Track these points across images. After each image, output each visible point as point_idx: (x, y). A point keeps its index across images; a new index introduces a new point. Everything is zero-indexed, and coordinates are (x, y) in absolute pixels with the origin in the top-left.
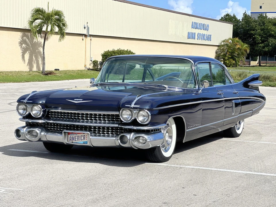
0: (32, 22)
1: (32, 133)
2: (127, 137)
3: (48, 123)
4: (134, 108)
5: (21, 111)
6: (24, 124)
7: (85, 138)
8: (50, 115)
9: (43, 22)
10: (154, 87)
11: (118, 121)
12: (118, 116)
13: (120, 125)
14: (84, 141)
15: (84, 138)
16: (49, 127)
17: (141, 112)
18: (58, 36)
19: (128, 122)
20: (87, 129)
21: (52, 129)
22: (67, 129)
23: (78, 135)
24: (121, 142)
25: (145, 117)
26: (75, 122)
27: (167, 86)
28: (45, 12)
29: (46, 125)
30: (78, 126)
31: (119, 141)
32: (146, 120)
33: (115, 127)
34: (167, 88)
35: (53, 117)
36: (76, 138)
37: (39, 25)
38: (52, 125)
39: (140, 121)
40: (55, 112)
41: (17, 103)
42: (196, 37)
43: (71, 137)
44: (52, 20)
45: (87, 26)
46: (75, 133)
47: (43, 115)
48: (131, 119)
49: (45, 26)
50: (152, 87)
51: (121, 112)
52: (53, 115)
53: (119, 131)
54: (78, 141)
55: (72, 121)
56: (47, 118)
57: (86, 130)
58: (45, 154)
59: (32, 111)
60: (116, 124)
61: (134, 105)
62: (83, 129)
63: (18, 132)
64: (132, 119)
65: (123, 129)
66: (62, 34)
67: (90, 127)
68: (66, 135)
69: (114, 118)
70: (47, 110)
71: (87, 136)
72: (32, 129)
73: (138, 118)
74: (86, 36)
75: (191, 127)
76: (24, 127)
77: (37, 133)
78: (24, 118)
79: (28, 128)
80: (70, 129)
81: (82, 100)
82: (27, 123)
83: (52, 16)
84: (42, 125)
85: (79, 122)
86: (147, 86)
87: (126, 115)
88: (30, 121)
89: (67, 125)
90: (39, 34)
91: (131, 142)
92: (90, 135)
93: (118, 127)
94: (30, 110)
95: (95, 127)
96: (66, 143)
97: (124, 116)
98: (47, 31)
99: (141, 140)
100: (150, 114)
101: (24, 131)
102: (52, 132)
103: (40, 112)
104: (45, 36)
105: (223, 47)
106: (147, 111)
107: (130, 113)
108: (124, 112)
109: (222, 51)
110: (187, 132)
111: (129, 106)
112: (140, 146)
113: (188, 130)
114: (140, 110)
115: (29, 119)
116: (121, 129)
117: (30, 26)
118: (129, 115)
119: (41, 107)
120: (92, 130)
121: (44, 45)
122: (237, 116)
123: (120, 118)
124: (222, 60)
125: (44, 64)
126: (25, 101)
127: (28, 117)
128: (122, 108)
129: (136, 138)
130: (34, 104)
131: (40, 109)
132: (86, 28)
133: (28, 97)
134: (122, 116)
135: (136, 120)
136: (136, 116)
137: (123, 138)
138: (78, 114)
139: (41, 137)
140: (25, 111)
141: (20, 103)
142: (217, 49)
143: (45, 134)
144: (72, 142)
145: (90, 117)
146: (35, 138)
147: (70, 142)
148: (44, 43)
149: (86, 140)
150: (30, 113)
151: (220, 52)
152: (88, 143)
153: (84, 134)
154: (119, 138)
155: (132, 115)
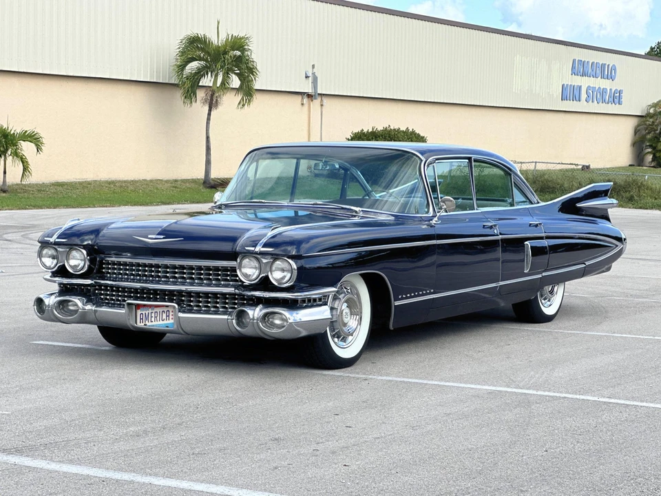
0: (182, 67)
1: (68, 306)
2: (248, 314)
3: (100, 285)
4: (262, 253)
5: (49, 262)
6: (55, 288)
7: (169, 316)
8: (104, 268)
9: (206, 66)
10: (333, 211)
11: (236, 281)
12: (234, 270)
13: (239, 290)
14: (168, 322)
15: (167, 316)
16: (102, 294)
17: (278, 263)
18: (237, 98)
19: (252, 282)
20: (174, 298)
21: (108, 297)
23: (156, 309)
24: (238, 324)
25: (285, 273)
27: (361, 209)
28: (210, 43)
29: (97, 289)
30: (155, 291)
31: (234, 321)
32: (287, 279)
33: (230, 294)
36: (151, 317)
37: (196, 74)
38: (108, 290)
39: (276, 280)
40: (114, 263)
41: (40, 245)
42: (584, 96)
43: (142, 314)
44: (224, 61)
45: (314, 74)
46: (150, 306)
47: (90, 269)
48: (259, 276)
50: (329, 210)
51: (238, 261)
52: (110, 269)
53: (238, 303)
54: (156, 323)
55: (146, 282)
56: (99, 275)
57: (171, 300)
59: (68, 259)
60: (232, 286)
62: (166, 297)
63: (39, 301)
64: (261, 276)
65: (245, 297)
67: (180, 292)
68: (132, 309)
69: (228, 275)
70: (98, 259)
71: (172, 312)
72: (67, 298)
73: (271, 274)
74: (309, 96)
75: (406, 295)
77: (76, 305)
78: (55, 274)
79: (60, 296)
80: (142, 299)
81: (163, 238)
82: (60, 285)
83: (225, 53)
84: (90, 290)
85: (158, 283)
87: (249, 271)
88: (65, 281)
89: (136, 290)
91: (256, 325)
92: (177, 310)
93: (235, 294)
94: (64, 258)
95: (189, 294)
96: (133, 326)
97: (244, 270)
98: (215, 88)
99: (277, 319)
100: (295, 266)
101: (50, 301)
102: (108, 305)
103: (83, 262)
104: (212, 99)
105: (651, 120)
106: (290, 261)
107: (255, 263)
108: (246, 261)
109: (651, 129)
110: (395, 306)
111: (253, 249)
112: (274, 332)
113: (397, 303)
114: (276, 257)
115: (62, 277)
116: (242, 297)
117: (178, 76)
118: (256, 268)
119: (85, 252)
120: (183, 301)
121: (209, 119)
122: (540, 276)
123: (237, 276)
124: (650, 150)
125: (208, 162)
126: (52, 240)
127: (61, 272)
128: (241, 253)
129: (266, 315)
130: (72, 247)
131: (83, 258)
132: (310, 78)
133: (60, 232)
134: (240, 270)
135: (267, 278)
136: (268, 269)
137: (241, 315)
138: (157, 266)
139: (85, 313)
140: (55, 261)
141: (44, 244)
142: (638, 126)
143: (94, 308)
144: (145, 325)
145: (180, 273)
146: (72, 315)
147: (140, 325)
148: (209, 114)
149: (172, 321)
150: (64, 265)
151: (644, 132)
152: (175, 326)
153: (168, 309)
154: (234, 316)
155: (260, 269)
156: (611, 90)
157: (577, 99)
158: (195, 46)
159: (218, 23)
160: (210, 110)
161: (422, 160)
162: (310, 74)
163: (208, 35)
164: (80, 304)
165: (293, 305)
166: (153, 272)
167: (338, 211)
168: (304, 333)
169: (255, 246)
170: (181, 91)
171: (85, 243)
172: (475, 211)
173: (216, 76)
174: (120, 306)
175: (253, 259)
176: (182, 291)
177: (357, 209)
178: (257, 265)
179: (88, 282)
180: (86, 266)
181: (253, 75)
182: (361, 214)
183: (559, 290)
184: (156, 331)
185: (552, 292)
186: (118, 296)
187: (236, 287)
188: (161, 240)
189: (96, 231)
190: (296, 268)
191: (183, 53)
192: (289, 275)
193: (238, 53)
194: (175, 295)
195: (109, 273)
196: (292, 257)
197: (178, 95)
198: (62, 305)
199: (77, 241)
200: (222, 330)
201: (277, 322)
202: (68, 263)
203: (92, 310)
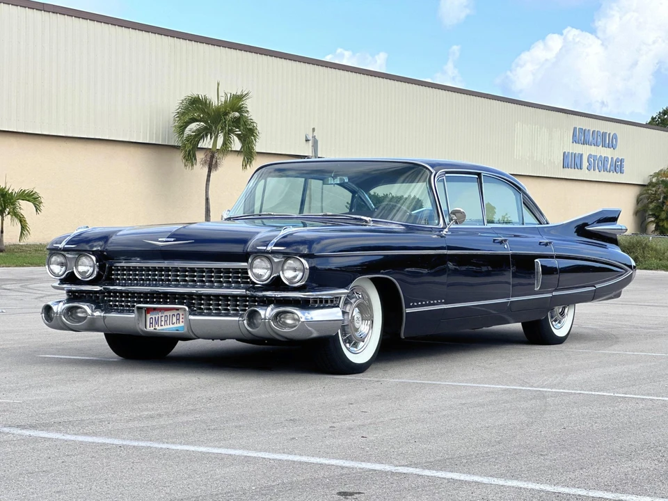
0: (182, 129)
1: (77, 313)
2: (260, 314)
3: (109, 291)
4: (273, 252)
5: (57, 269)
6: (64, 296)
7: (179, 319)
8: (113, 275)
9: (206, 128)
11: (248, 283)
12: (245, 271)
13: (250, 291)
14: (178, 325)
15: (177, 319)
16: (112, 301)
17: (290, 262)
18: (240, 160)
19: (264, 283)
20: (185, 301)
21: (117, 304)
23: (166, 312)
24: (249, 325)
25: (297, 273)
27: (371, 219)
28: (210, 105)
29: (106, 296)
30: (165, 294)
31: (245, 322)
32: (298, 278)
33: (241, 296)
36: (161, 321)
38: (117, 296)
39: (287, 279)
40: (122, 269)
41: (49, 252)
42: (585, 164)
43: (152, 318)
44: (225, 122)
45: (314, 137)
46: (160, 309)
47: (99, 276)
48: (270, 276)
51: (250, 262)
52: (119, 275)
53: (249, 305)
54: (166, 327)
55: (156, 285)
56: (108, 281)
57: (181, 303)
59: (76, 266)
60: (243, 288)
61: (276, 245)
62: (177, 300)
63: (48, 309)
64: (272, 277)
65: (256, 298)
66: (248, 154)
67: (191, 295)
68: (142, 313)
69: (239, 277)
70: (107, 265)
71: (182, 314)
72: (75, 304)
73: (283, 273)
75: (417, 303)
77: (85, 312)
78: (63, 281)
79: (68, 303)
80: (152, 302)
81: (174, 241)
82: (69, 291)
83: (226, 114)
84: (99, 296)
85: (168, 286)
87: (260, 271)
88: (74, 288)
89: (146, 294)
91: (267, 324)
92: (188, 313)
93: (245, 296)
94: (73, 264)
95: (200, 296)
96: (142, 331)
97: (255, 270)
98: (214, 150)
99: (289, 319)
101: (58, 308)
102: (117, 311)
103: (92, 269)
104: (211, 161)
105: (654, 189)
106: (302, 260)
107: (266, 264)
108: (257, 261)
109: (653, 198)
110: (406, 313)
111: (265, 248)
112: (286, 331)
113: (408, 311)
114: (287, 256)
115: (71, 284)
116: (253, 299)
118: (267, 268)
119: (94, 258)
120: (194, 303)
121: (208, 180)
122: (550, 295)
123: (249, 278)
124: (653, 219)
126: (61, 246)
127: (70, 278)
128: (252, 253)
129: (278, 314)
130: (80, 253)
131: (92, 264)
132: (311, 142)
133: (69, 238)
134: (252, 271)
135: (279, 278)
136: (280, 268)
137: (253, 315)
138: (167, 269)
139: (93, 320)
140: (64, 268)
141: (53, 251)
142: (641, 195)
143: (102, 314)
144: (155, 329)
145: (190, 276)
146: (80, 322)
147: (150, 329)
148: (209, 176)
149: (182, 324)
150: (73, 272)
151: (646, 201)
152: (186, 330)
153: (178, 312)
154: (245, 317)
155: (272, 269)
156: (612, 158)
157: (579, 166)
158: (195, 107)
159: (218, 84)
160: (210, 172)
161: (432, 173)
162: (310, 137)
163: (208, 97)
164: (89, 311)
165: (305, 305)
166: (163, 276)
168: (315, 334)
169: (267, 246)
171: (95, 249)
172: (485, 227)
173: (216, 137)
174: (129, 311)
175: (263, 259)
177: (368, 219)
178: (269, 266)
179: (97, 288)
180: (95, 273)
181: (254, 136)
182: (372, 224)
183: (569, 312)
184: (167, 335)
185: (562, 314)
186: (128, 301)
187: (247, 290)
188: (172, 242)
189: (105, 238)
190: (308, 267)
192: (300, 275)
193: (237, 114)
194: (185, 299)
195: (118, 279)
196: (303, 256)
197: (179, 157)
198: (71, 312)
199: (86, 247)
200: (232, 332)
201: (289, 321)
202: (77, 269)
203: (101, 316)
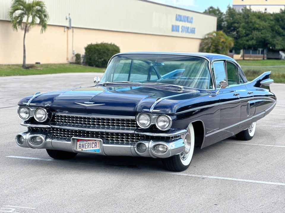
0: (12, 13)
2: (145, 145)
3: (53, 128)
4: (153, 113)
5: (24, 115)
6: (26, 129)
7: (96, 145)
8: (55, 119)
9: (23, 13)
10: (168, 87)
11: (134, 127)
12: (134, 121)
13: (137, 131)
15: (95, 145)
16: (55, 133)
17: (161, 118)
19: (145, 128)
20: (99, 136)
21: (58, 135)
22: (76, 136)
23: (88, 142)
24: (138, 150)
25: (165, 123)
26: (85, 127)
28: (25, 3)
29: (51, 130)
30: (88, 132)
31: (135, 148)
32: (166, 126)
33: (131, 134)
34: (183, 89)
35: (59, 122)
36: (86, 146)
37: (19, 17)
38: (58, 131)
39: (160, 127)
40: (62, 116)
41: (19, 106)
42: (180, 30)
43: (80, 144)
44: (33, 10)
45: (69, 18)
46: (85, 140)
47: (48, 120)
48: (149, 125)
49: (26, 17)
50: (166, 87)
51: (138, 116)
52: (59, 119)
53: (135, 138)
54: (88, 149)
55: (81, 127)
56: (52, 122)
57: (97, 137)
58: (48, 161)
60: (132, 130)
61: (154, 109)
62: (94, 135)
63: (19, 137)
64: (151, 125)
65: (140, 135)
67: (102, 133)
68: (75, 141)
69: (129, 124)
70: (52, 114)
71: (98, 143)
72: (35, 135)
73: (157, 124)
74: (68, 28)
75: (210, 131)
76: (27, 133)
77: (41, 139)
78: (26, 122)
79: (31, 134)
80: (80, 136)
82: (29, 128)
83: (33, 7)
84: (47, 130)
85: (89, 127)
86: (160, 87)
87: (144, 121)
88: (33, 126)
89: (76, 131)
90: (19, 25)
91: (150, 151)
92: (102, 142)
93: (133, 134)
94: (34, 114)
95: (107, 134)
96: (75, 150)
97: (141, 121)
98: (27, 23)
100: (171, 119)
101: (26, 137)
102: (58, 138)
103: (45, 116)
104: (26, 28)
105: (207, 41)
106: (168, 116)
107: (148, 117)
108: (142, 117)
110: (205, 137)
111: (148, 110)
112: (160, 155)
114: (160, 115)
115: (31, 123)
116: (138, 135)
117: (11, 17)
118: (148, 120)
119: (46, 110)
120: (104, 137)
121: (24, 37)
122: (251, 118)
123: (137, 124)
125: (24, 57)
126: (28, 104)
127: (32, 120)
128: (139, 112)
129: (155, 146)
130: (37, 108)
131: (44, 113)
132: (68, 20)
133: (31, 99)
134: (139, 121)
135: (154, 125)
136: (156, 121)
137: (140, 145)
138: (89, 119)
139: (46, 144)
141: (21, 106)
142: (201, 43)
144: (82, 150)
145: (102, 122)
146: (39, 144)
147: (79, 150)
148: (25, 35)
149: (97, 148)
151: (204, 46)
152: (100, 151)
153: (95, 142)
154: (135, 146)
155: (151, 121)
156: (191, 27)
157: (178, 31)
160: (25, 33)
164: (43, 138)
166: (87, 122)
167: (171, 88)
169: (149, 109)
170: (12, 24)
171: (46, 106)
173: (29, 17)
174: (69, 140)
175: (146, 115)
176: (103, 132)
179: (47, 126)
180: (47, 118)
181: (47, 18)
184: (89, 154)
186: (67, 135)
191: (13, 7)
192: (168, 124)
196: (170, 115)
197: (11, 26)
198: (33, 139)
199: (42, 104)
200: (128, 153)
201: (161, 149)
202: (35, 116)
203: (50, 141)
